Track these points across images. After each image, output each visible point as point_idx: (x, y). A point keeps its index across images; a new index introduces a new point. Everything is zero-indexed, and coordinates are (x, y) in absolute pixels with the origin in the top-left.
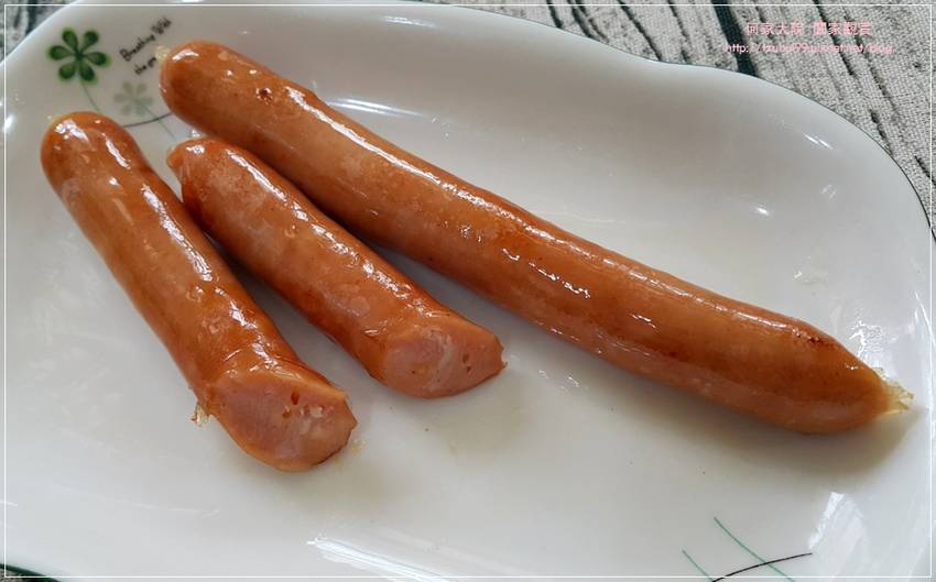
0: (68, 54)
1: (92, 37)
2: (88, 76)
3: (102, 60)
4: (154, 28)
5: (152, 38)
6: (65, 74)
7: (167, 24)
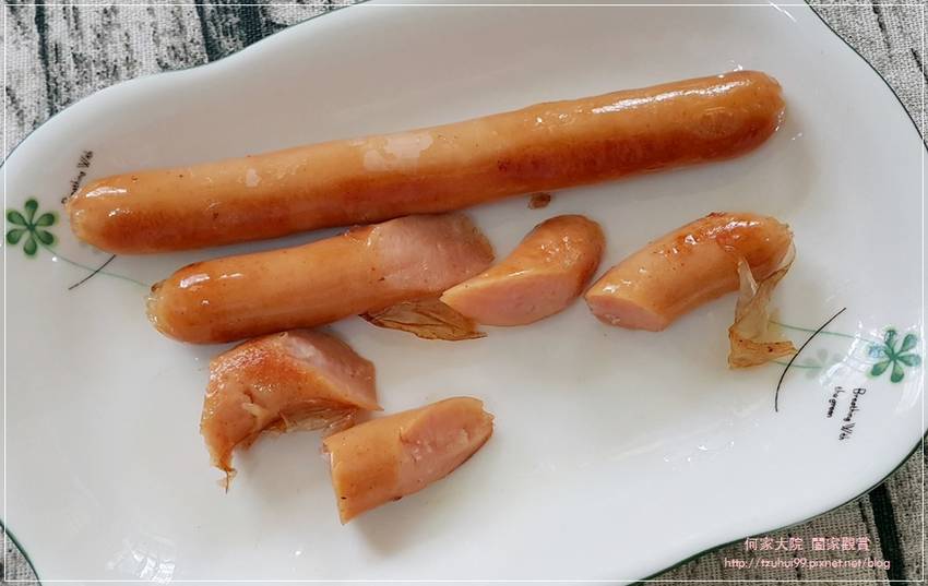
0: (22, 232)
1: (32, 205)
2: (49, 240)
3: (50, 219)
4: (79, 165)
5: (82, 174)
6: (31, 251)
7: (89, 155)
